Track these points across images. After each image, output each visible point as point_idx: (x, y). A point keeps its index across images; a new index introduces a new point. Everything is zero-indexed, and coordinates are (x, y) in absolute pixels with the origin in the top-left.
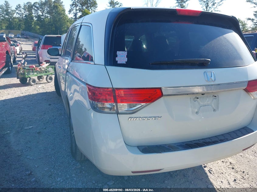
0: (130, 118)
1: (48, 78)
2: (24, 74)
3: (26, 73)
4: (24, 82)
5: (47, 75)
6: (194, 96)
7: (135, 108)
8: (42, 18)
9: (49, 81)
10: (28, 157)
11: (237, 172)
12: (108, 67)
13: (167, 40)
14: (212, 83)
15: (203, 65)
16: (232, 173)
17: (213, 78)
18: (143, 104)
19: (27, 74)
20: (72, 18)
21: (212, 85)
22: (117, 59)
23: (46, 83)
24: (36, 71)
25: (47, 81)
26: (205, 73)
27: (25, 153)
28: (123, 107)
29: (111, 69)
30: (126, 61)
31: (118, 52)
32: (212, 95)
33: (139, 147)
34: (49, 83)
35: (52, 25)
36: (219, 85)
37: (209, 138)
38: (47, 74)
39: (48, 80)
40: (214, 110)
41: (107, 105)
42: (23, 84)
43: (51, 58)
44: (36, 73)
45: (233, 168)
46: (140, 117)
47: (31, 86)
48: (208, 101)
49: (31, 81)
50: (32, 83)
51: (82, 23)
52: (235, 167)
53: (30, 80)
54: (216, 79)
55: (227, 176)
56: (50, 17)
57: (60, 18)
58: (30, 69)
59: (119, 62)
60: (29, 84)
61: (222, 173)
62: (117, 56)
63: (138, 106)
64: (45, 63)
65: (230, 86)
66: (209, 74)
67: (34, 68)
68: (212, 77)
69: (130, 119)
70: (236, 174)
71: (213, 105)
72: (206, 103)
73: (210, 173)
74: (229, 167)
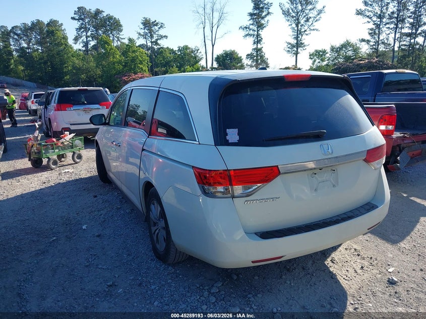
0: (246, 201)
1: (76, 156)
2: (39, 152)
3: (43, 151)
4: (38, 166)
5: (74, 152)
6: (311, 172)
7: (251, 190)
8: (29, 53)
9: (78, 160)
10: (100, 266)
11: (364, 259)
12: (219, 147)
13: (262, 99)
14: (330, 156)
15: (318, 137)
16: (358, 261)
17: (330, 150)
18: (259, 185)
19: (45, 153)
20: (80, 50)
21: (330, 158)
22: (228, 138)
23: (73, 164)
24: (57, 148)
25: (74, 161)
26: (322, 147)
27: (93, 262)
28: (238, 189)
29: (223, 149)
30: (238, 139)
31: (228, 130)
32: (330, 169)
33: (256, 234)
34: (76, 163)
35: (45, 63)
36: (337, 157)
37: (331, 218)
38: (73, 150)
39: (76, 159)
40: (334, 186)
41: (220, 189)
42: (36, 168)
43: (71, 124)
44: (57, 150)
45: (358, 255)
46: (257, 200)
47: (52, 170)
48: (326, 176)
49: (51, 163)
50: (54, 167)
51: (160, 88)
52: (362, 253)
53: (48, 162)
54: (334, 153)
55: (353, 263)
56: (42, 50)
57: (59, 51)
58: (48, 145)
59: (230, 142)
60: (47, 168)
61: (347, 262)
62: (227, 134)
63: (254, 188)
64: (68, 133)
65: (348, 158)
66: (325, 146)
67: (54, 142)
68: (328, 149)
69: (246, 203)
70: (363, 261)
71: (332, 180)
72: (324, 178)
73: (333, 263)
74: (354, 254)
